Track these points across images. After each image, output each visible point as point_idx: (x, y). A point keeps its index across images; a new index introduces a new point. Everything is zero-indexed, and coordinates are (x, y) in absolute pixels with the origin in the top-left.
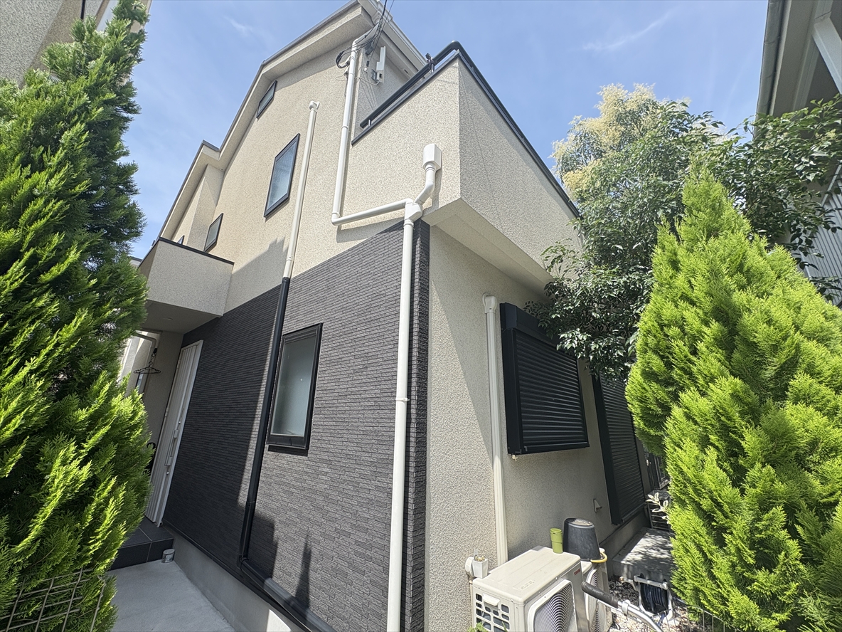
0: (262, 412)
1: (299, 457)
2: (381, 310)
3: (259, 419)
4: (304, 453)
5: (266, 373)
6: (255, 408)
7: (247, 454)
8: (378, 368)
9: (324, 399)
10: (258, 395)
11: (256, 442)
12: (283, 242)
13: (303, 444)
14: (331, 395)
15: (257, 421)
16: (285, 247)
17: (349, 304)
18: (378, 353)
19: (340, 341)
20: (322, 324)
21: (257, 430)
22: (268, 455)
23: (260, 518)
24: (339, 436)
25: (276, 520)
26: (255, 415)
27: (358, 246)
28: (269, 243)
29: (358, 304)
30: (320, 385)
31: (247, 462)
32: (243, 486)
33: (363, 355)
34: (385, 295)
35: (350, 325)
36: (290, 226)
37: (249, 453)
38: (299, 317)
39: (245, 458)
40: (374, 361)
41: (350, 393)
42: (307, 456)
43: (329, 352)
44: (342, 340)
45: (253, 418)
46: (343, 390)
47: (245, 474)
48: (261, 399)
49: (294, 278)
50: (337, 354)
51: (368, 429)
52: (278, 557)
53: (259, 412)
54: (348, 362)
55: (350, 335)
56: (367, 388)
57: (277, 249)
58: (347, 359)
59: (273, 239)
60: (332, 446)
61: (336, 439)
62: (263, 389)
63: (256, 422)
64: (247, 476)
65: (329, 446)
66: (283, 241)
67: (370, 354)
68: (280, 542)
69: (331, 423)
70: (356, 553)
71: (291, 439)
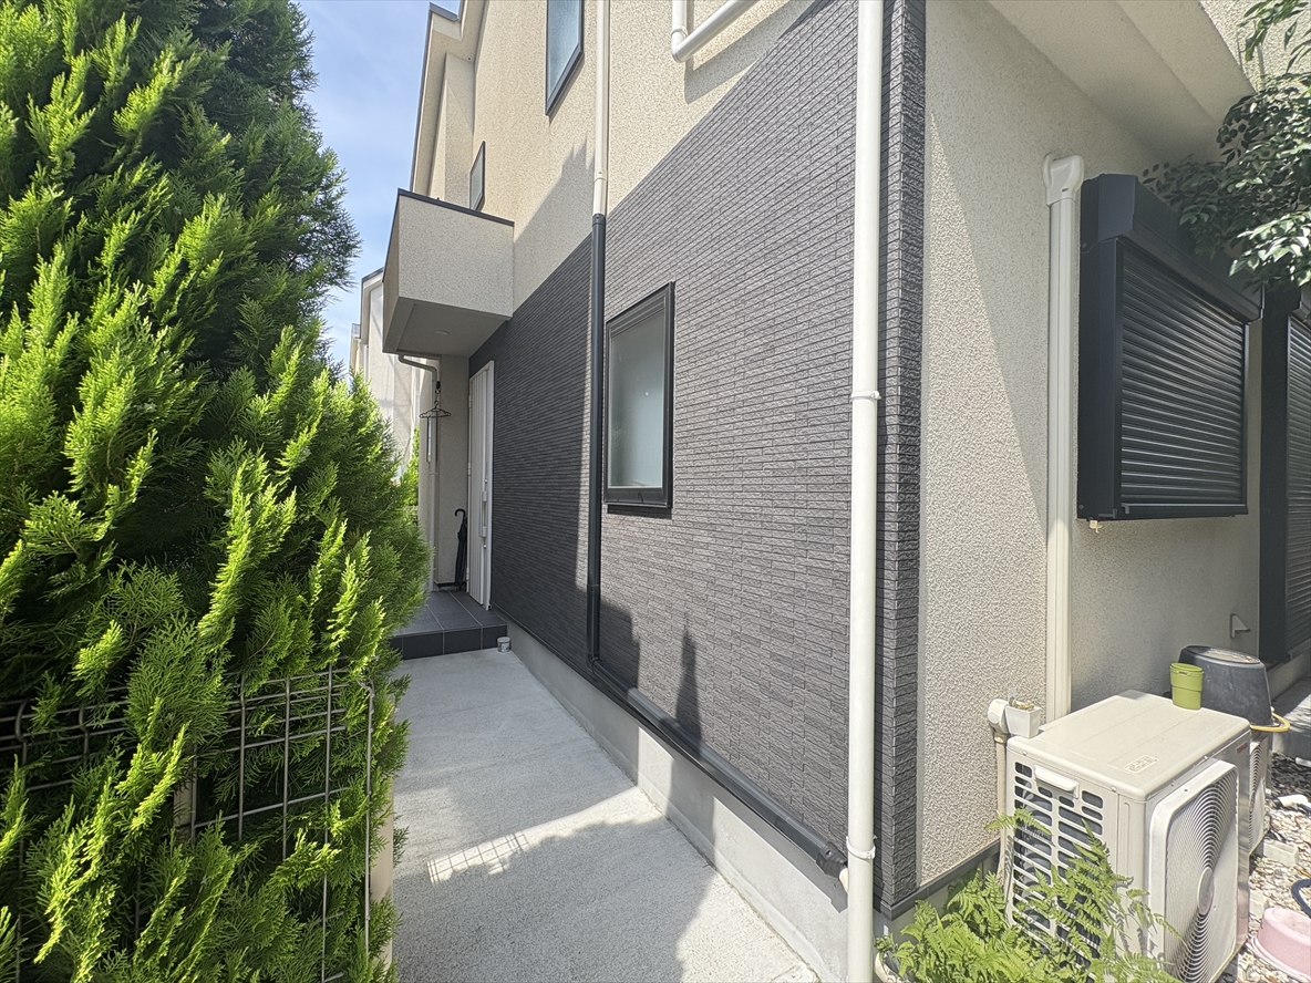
0: (591, 456)
1: (658, 521)
2: (799, 216)
3: (588, 466)
4: (665, 513)
5: (588, 393)
6: (579, 451)
7: (578, 519)
8: (799, 345)
9: (690, 421)
10: (581, 430)
11: (587, 501)
12: (584, 150)
13: (662, 499)
14: (704, 412)
15: (585, 471)
16: (588, 160)
17: (725, 228)
18: (799, 313)
19: (711, 308)
20: (673, 284)
21: (588, 484)
22: (608, 520)
23: (609, 608)
24: (725, 482)
25: (633, 612)
26: (580, 461)
27: (734, 89)
28: (561, 163)
29: (744, 221)
30: (681, 399)
31: (580, 530)
32: (579, 563)
33: (764, 326)
35: (729, 272)
36: (592, 112)
37: (581, 517)
38: (630, 285)
39: (576, 525)
40: (788, 332)
41: (740, 404)
42: (670, 518)
43: (692, 336)
44: (717, 305)
45: (579, 467)
46: (727, 401)
47: (580, 546)
48: (586, 437)
49: (612, 213)
50: (708, 336)
51: (784, 465)
52: (642, 662)
53: (586, 456)
54: (731, 346)
55: (732, 291)
56: (776, 389)
57: (577, 169)
58: (729, 340)
59: (568, 150)
60: (714, 501)
61: (720, 488)
62: (587, 420)
63: (583, 471)
64: (583, 549)
65: (708, 501)
66: (584, 147)
67: (779, 320)
68: (642, 642)
69: (709, 463)
70: (774, 672)
71: (641, 494)
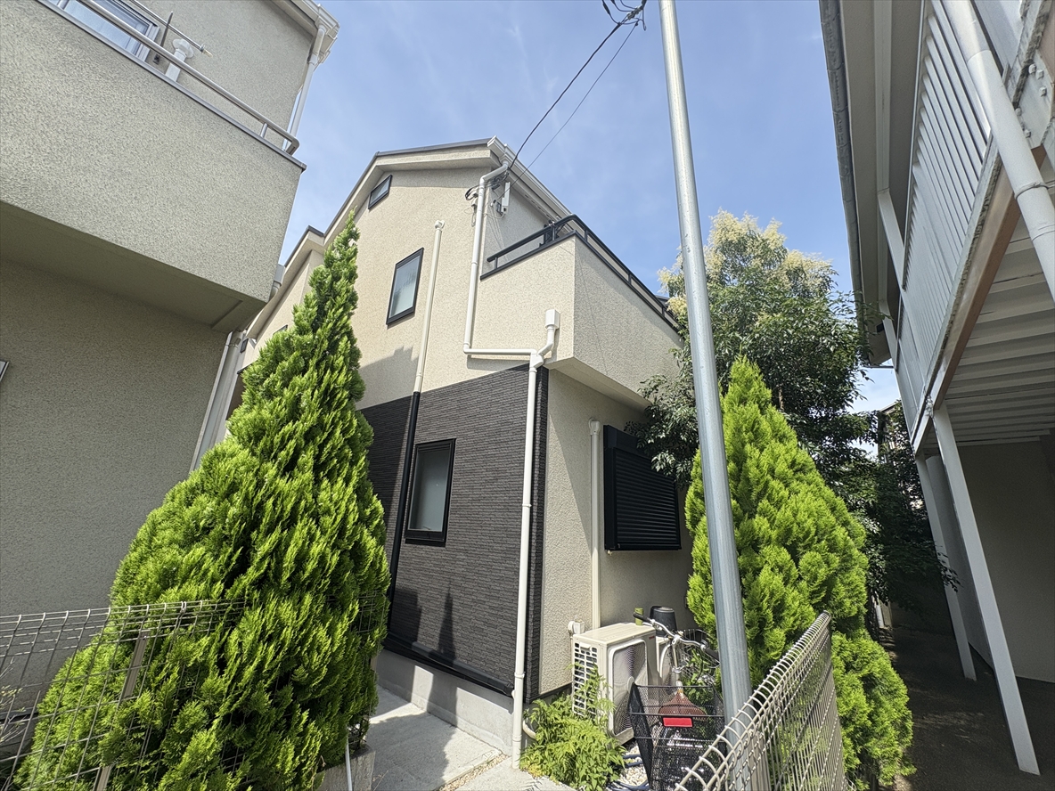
0: (399, 511)
1: (436, 548)
2: (508, 434)
3: (395, 516)
4: (443, 544)
6: (389, 507)
8: (506, 480)
9: (458, 502)
11: (392, 536)
13: (441, 538)
15: (393, 518)
17: (480, 426)
18: (506, 469)
19: (472, 455)
20: (455, 439)
21: (394, 526)
22: (405, 547)
26: (389, 513)
29: (488, 427)
30: (455, 491)
33: (494, 469)
34: (512, 423)
35: (482, 443)
38: (432, 430)
40: (503, 475)
41: (482, 498)
42: (444, 547)
43: (461, 463)
44: (475, 455)
45: (387, 516)
46: (477, 495)
49: (425, 393)
50: (470, 466)
51: (498, 526)
53: (393, 511)
55: (482, 451)
56: (497, 495)
58: (479, 471)
60: (468, 539)
62: (397, 490)
65: (465, 539)
67: (500, 469)
69: (466, 521)
70: (491, 615)
71: (429, 534)
